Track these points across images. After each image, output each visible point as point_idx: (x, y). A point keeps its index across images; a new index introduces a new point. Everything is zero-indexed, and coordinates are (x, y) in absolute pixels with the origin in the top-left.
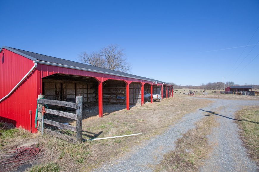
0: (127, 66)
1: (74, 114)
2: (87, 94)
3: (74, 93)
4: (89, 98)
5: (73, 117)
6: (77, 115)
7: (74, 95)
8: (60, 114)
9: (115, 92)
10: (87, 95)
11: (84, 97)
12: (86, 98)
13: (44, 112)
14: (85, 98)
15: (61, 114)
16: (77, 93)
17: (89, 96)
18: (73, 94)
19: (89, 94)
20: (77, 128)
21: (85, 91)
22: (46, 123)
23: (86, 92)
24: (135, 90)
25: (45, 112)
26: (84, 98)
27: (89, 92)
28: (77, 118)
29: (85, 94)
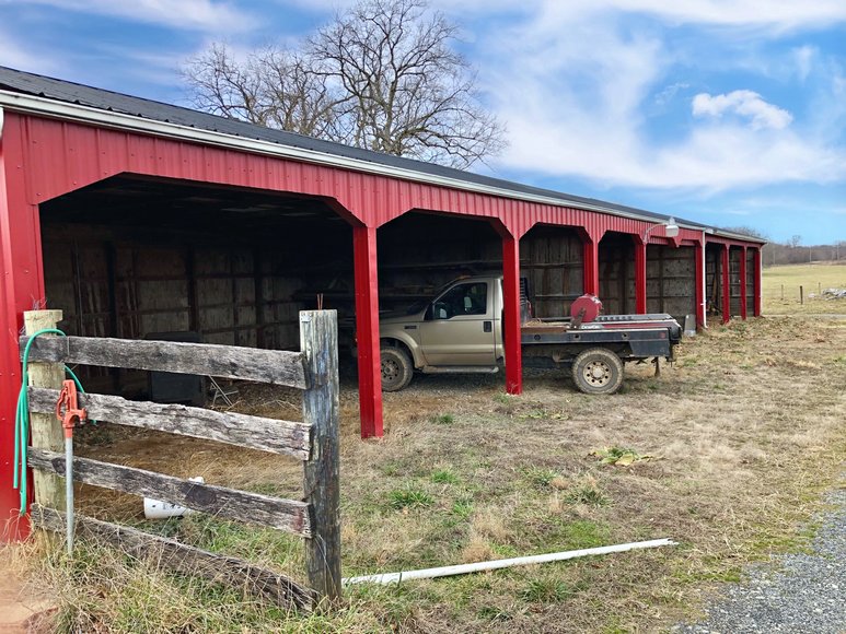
0: (474, 130)
1: (292, 424)
2: (258, 305)
3: (184, 302)
4: (272, 329)
5: (279, 442)
6: (312, 431)
7: (186, 314)
8: (185, 423)
9: (421, 290)
10: (259, 314)
11: (241, 322)
12: (253, 332)
13: (75, 419)
14: (249, 327)
15: (191, 424)
16: (200, 301)
17: (268, 317)
18: (179, 310)
19: (270, 303)
20: (311, 509)
21: (246, 290)
22: (88, 481)
23: (251, 297)
24: (545, 276)
25: (80, 413)
26: (243, 327)
27: (267, 296)
28: (312, 452)
29: (247, 303)
